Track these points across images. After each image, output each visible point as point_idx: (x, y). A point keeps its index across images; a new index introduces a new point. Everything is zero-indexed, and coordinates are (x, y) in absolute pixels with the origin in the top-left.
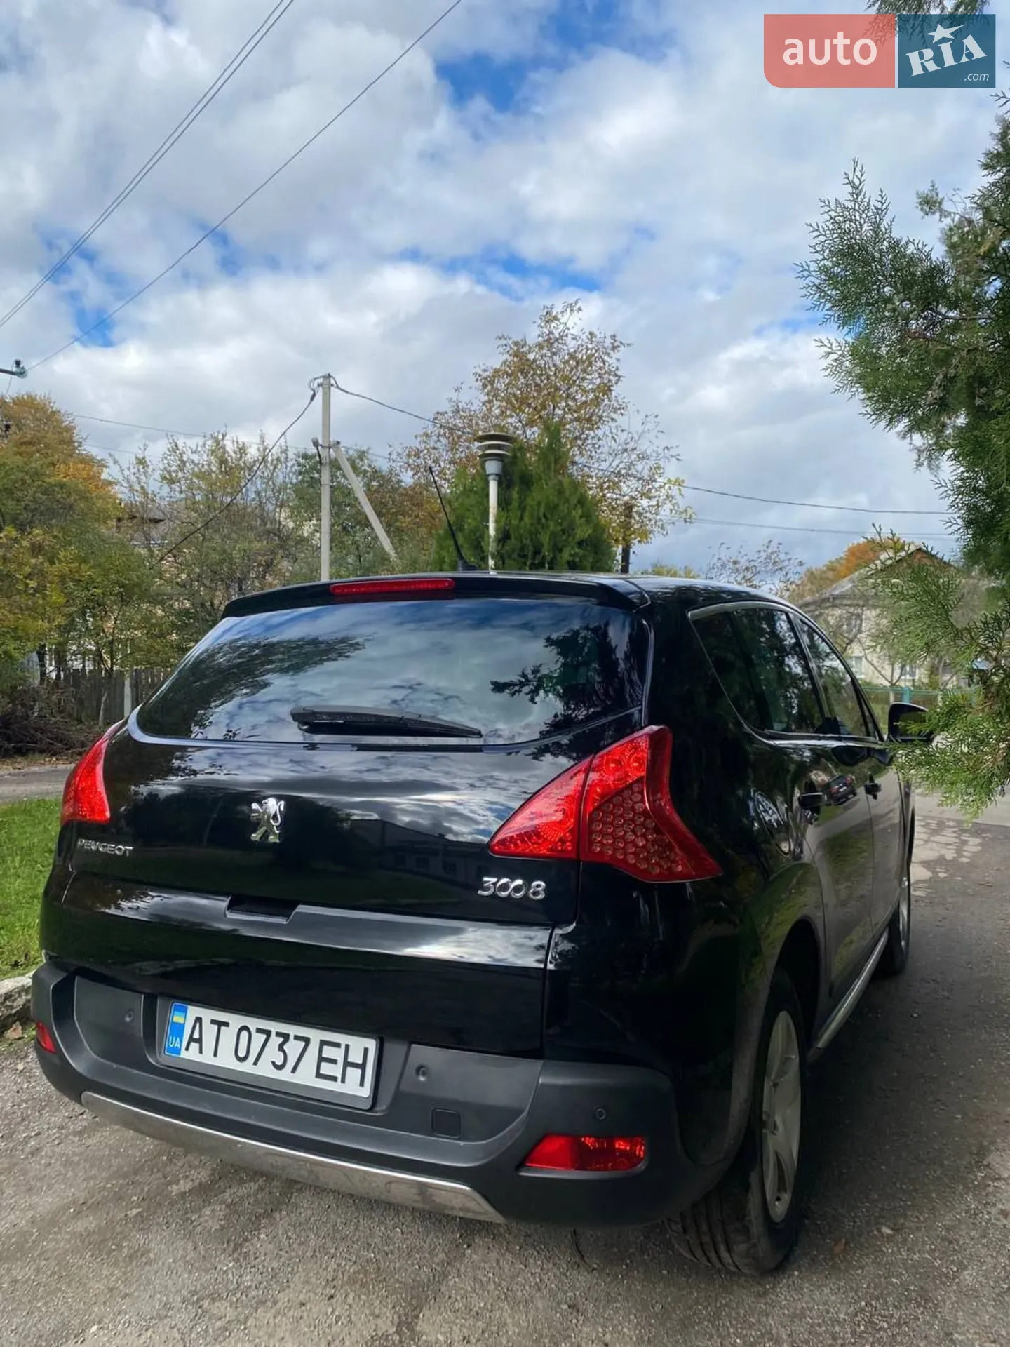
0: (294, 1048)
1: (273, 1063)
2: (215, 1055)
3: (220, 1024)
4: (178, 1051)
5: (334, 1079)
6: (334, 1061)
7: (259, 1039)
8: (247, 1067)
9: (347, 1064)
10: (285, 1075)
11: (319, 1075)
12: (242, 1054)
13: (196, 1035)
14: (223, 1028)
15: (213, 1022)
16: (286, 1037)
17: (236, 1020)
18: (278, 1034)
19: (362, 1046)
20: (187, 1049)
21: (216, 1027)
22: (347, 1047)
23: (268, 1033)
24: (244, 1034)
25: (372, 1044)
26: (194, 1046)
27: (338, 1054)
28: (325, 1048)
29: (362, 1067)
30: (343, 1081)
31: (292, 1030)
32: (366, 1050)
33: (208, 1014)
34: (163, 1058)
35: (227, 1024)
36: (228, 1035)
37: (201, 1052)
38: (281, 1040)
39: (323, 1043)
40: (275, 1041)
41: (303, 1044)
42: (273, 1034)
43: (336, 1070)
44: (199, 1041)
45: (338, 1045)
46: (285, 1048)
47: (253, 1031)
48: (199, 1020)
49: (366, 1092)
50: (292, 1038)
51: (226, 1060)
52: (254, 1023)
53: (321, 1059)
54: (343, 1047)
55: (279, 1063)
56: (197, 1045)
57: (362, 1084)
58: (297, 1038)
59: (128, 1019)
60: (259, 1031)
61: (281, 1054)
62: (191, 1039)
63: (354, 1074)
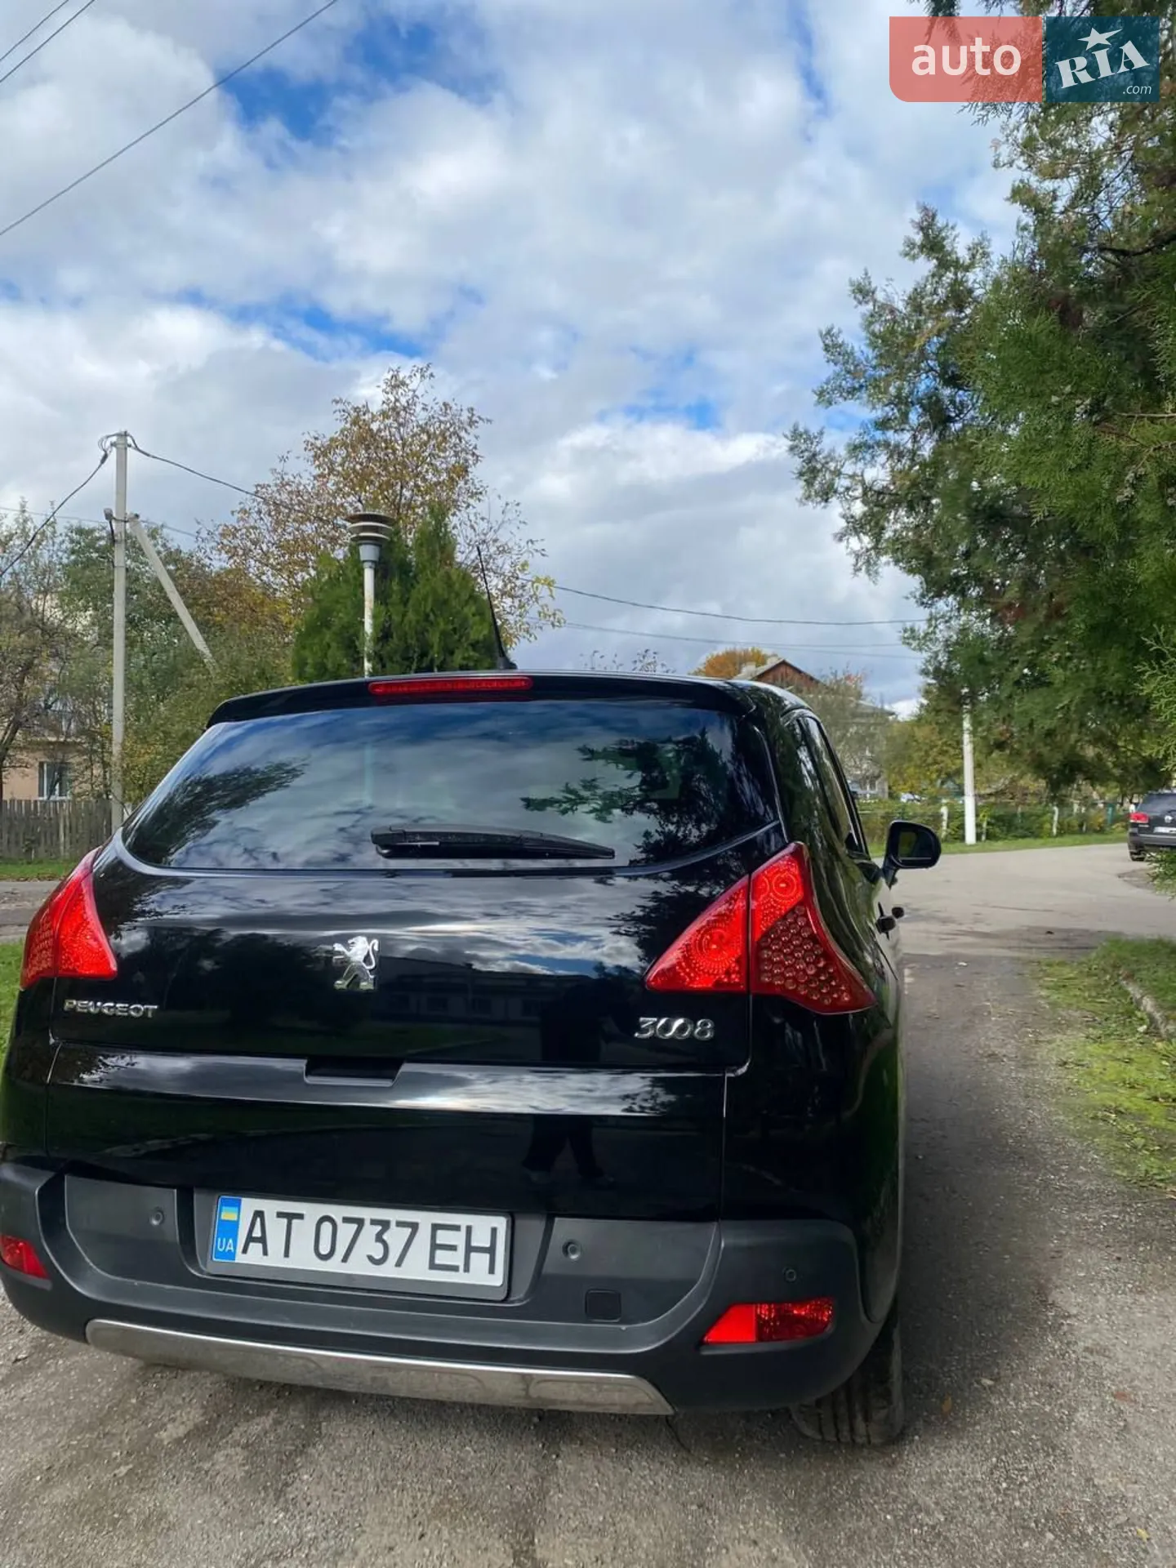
0: (396, 1238)
1: (370, 1258)
2: (287, 1254)
3: (290, 1217)
4: (232, 1255)
5: (455, 1269)
6: (453, 1248)
7: (346, 1232)
8: (334, 1266)
9: (470, 1249)
10: (388, 1271)
11: (433, 1266)
12: (325, 1249)
13: (257, 1233)
14: (295, 1222)
15: (280, 1215)
16: (385, 1225)
17: (313, 1211)
18: (374, 1222)
19: (488, 1227)
21: (285, 1221)
22: (469, 1229)
23: (360, 1222)
24: (327, 1227)
25: (501, 1223)
26: (256, 1247)
27: (458, 1239)
28: (440, 1233)
29: (491, 1251)
30: (467, 1269)
31: (392, 1215)
32: (494, 1231)
33: (271, 1207)
34: (213, 1265)
35: (300, 1216)
36: (303, 1231)
37: (265, 1253)
38: (379, 1228)
40: (370, 1231)
41: (408, 1231)
42: (367, 1223)
43: (457, 1259)
44: (263, 1240)
45: (457, 1228)
46: (385, 1237)
47: (339, 1221)
48: (259, 1214)
49: (498, 1280)
50: (393, 1225)
51: (302, 1260)
52: (337, 1211)
53: (435, 1247)
54: (464, 1230)
55: (378, 1256)
56: (260, 1246)
57: (492, 1270)
58: (400, 1224)
59: (155, 1222)
60: (346, 1220)
61: (380, 1246)
62: (250, 1239)
63: (480, 1261)
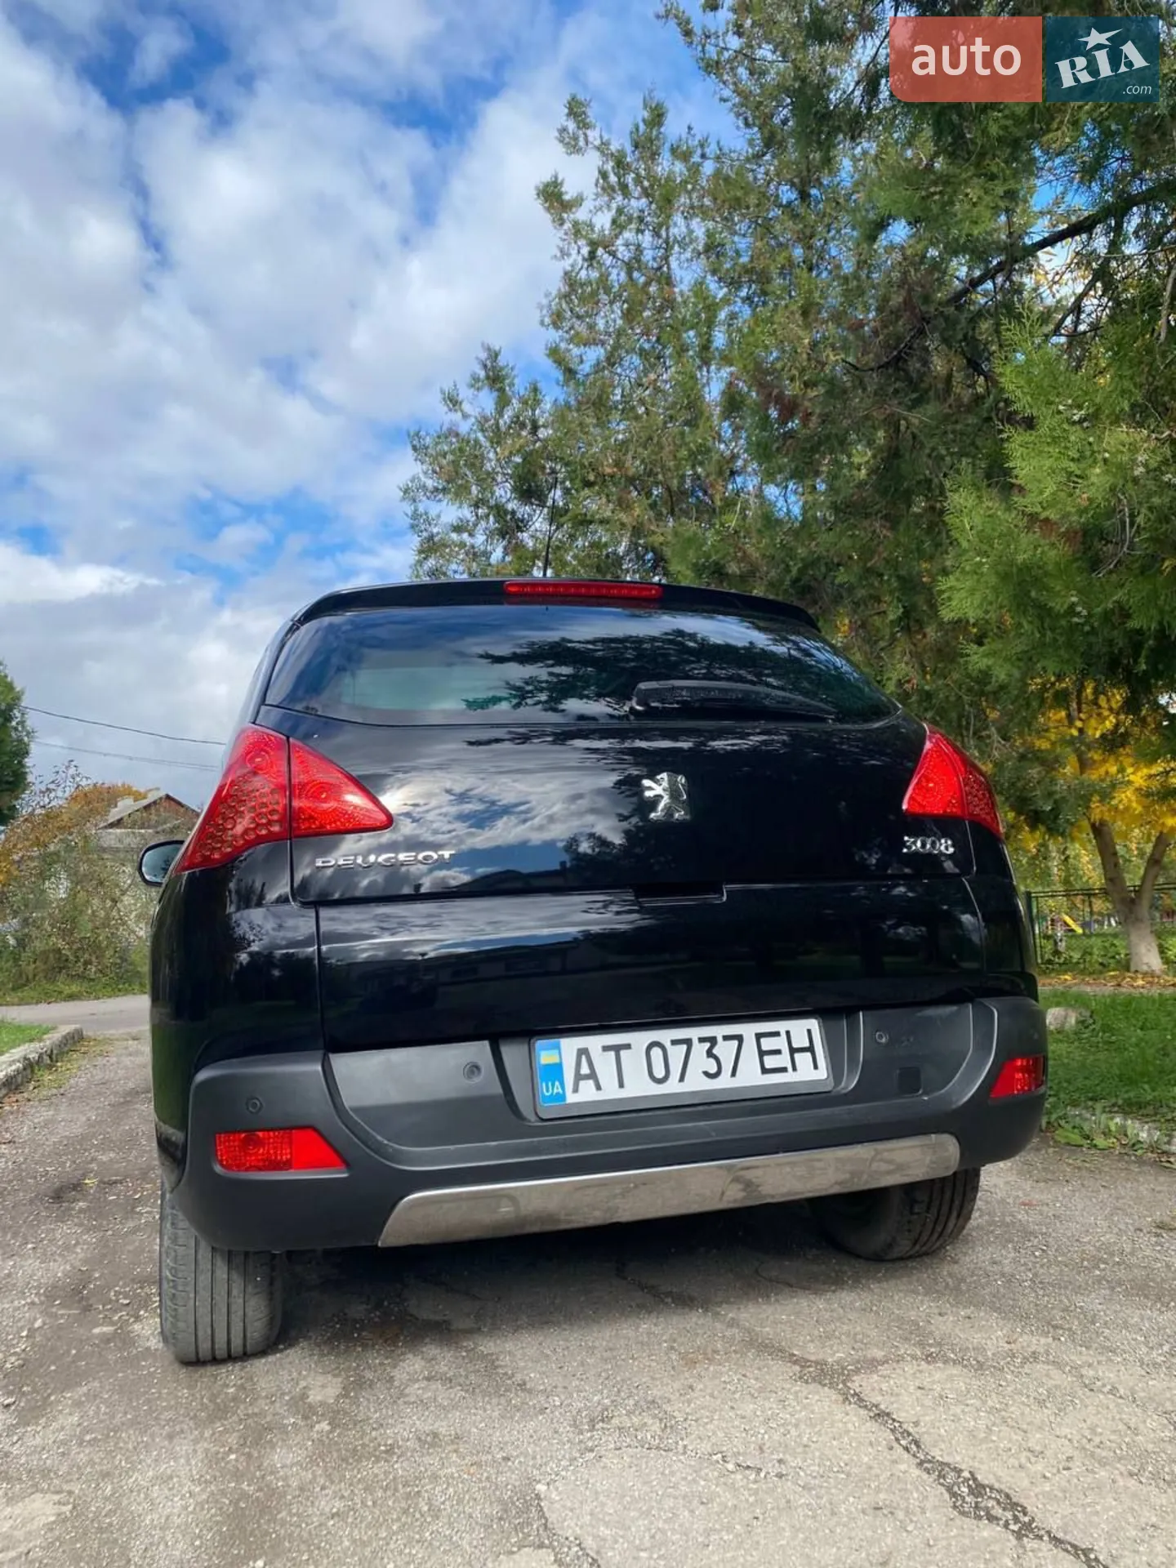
2: (621, 1085)
3: (617, 1049)
4: (563, 1097)
13: (585, 1070)
16: (713, 1041)
18: (702, 1040)
20: (576, 1090)
23: (688, 1042)
24: (656, 1053)
37: (598, 1087)
38: (707, 1045)
39: (759, 1036)
42: (695, 1041)
44: (593, 1075)
46: (715, 1051)
50: (720, 1039)
53: (762, 1054)
56: (591, 1082)
58: (726, 1038)
60: (674, 1042)
62: (579, 1077)
